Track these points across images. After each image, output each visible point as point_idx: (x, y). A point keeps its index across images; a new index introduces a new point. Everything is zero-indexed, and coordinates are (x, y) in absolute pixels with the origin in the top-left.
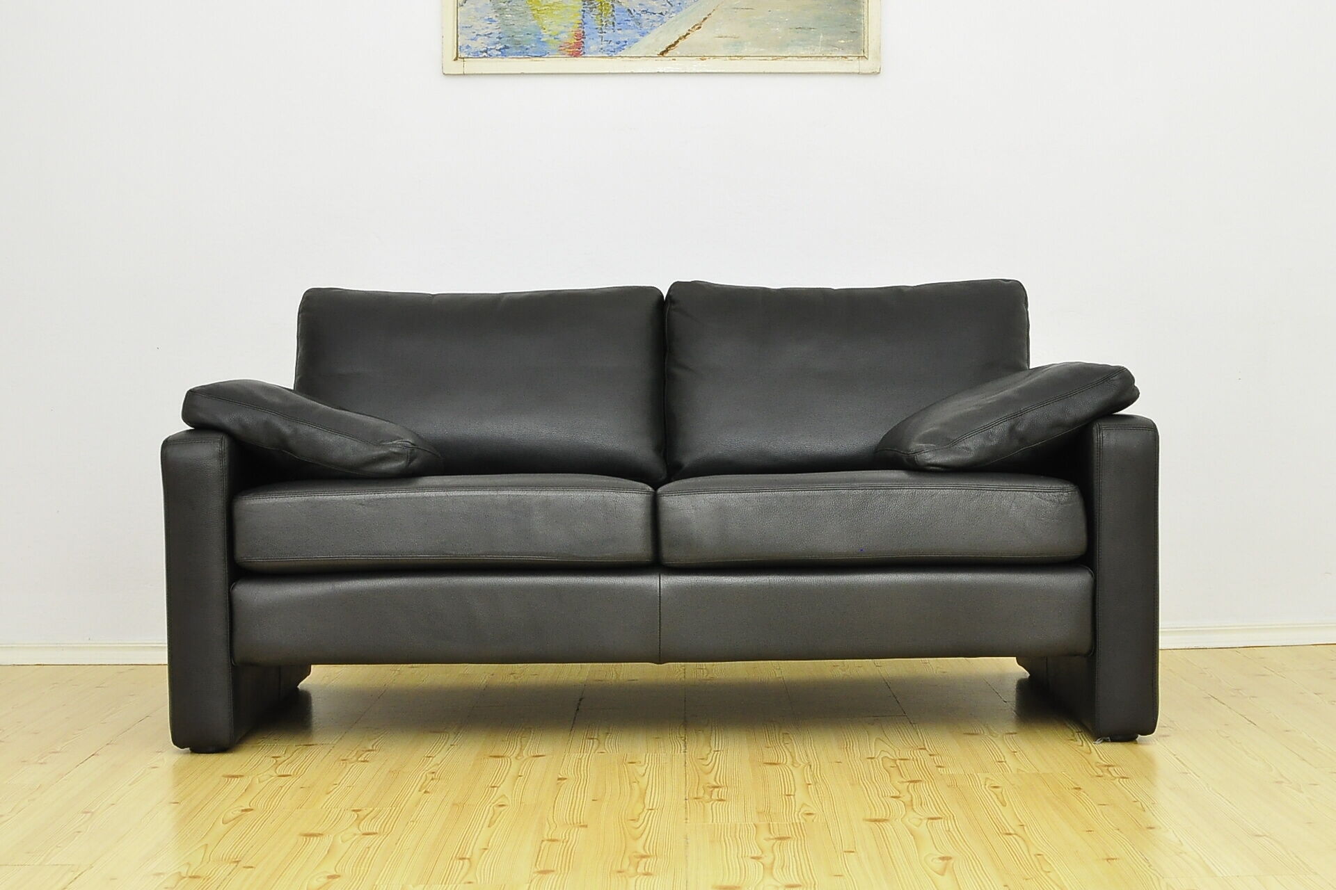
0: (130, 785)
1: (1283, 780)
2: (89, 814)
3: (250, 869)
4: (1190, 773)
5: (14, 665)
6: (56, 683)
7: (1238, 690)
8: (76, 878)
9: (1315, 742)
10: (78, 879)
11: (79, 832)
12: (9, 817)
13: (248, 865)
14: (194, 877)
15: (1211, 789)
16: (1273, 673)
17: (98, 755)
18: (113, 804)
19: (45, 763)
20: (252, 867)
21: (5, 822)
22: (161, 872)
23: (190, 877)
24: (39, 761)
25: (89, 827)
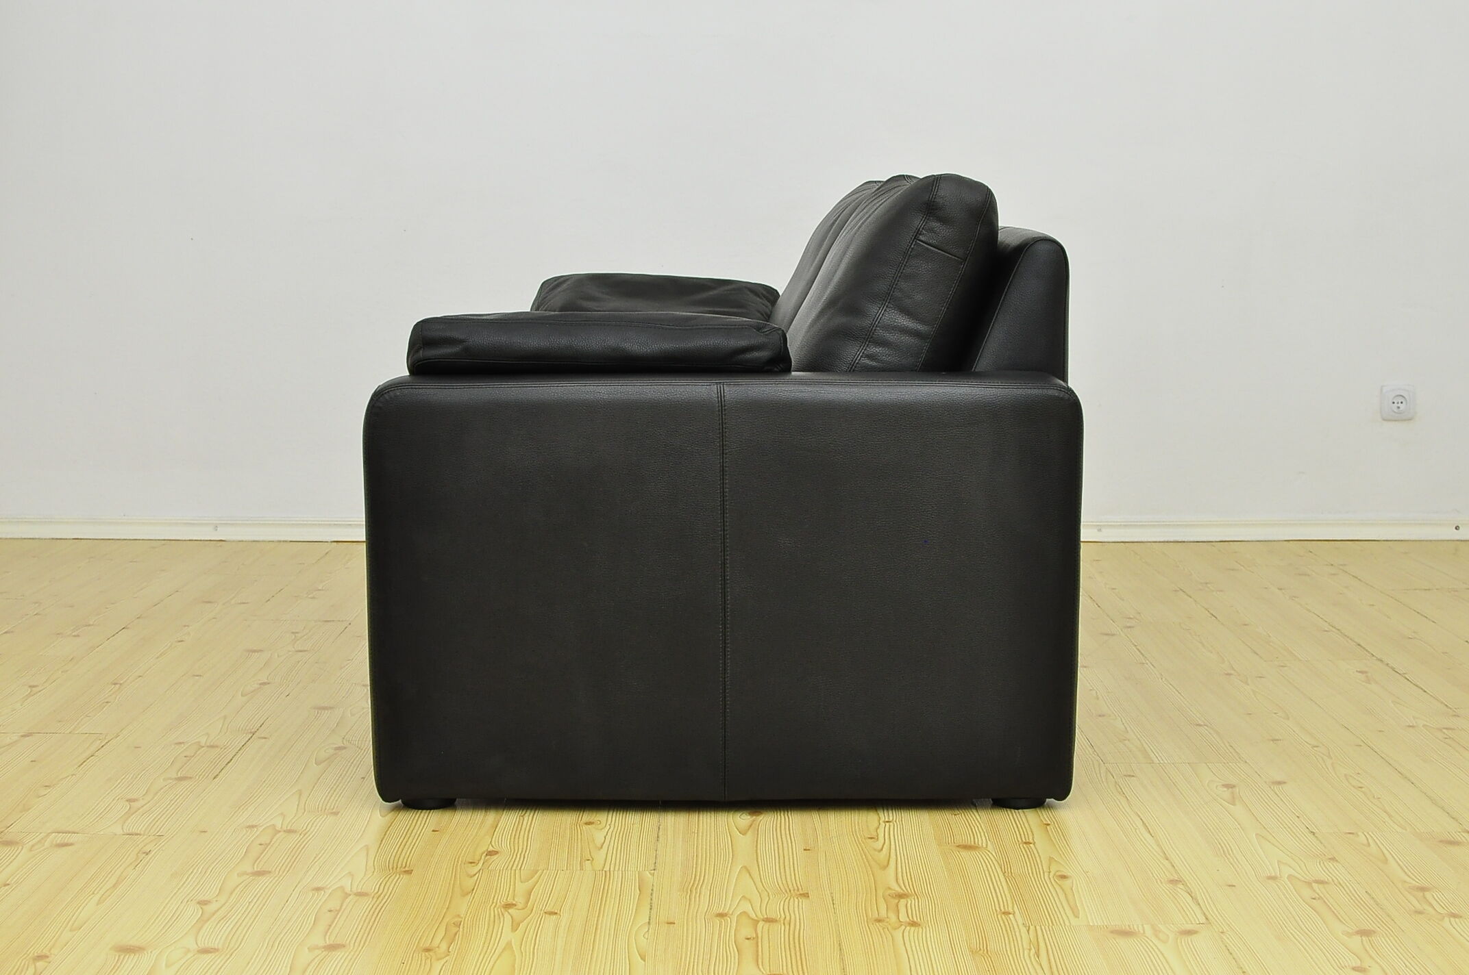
0: (157, 658)
1: (1232, 672)
2: (117, 686)
3: (264, 740)
4: (1147, 664)
5: (53, 539)
6: (92, 558)
7: (1206, 583)
8: (103, 746)
9: (1270, 636)
10: (104, 747)
11: (107, 702)
12: (43, 688)
13: (262, 736)
14: (212, 747)
15: (1164, 679)
16: (1242, 568)
17: (128, 628)
18: (140, 676)
19: (78, 636)
20: (265, 738)
21: (40, 691)
22: (181, 741)
23: (208, 747)
24: (73, 634)
25: (118, 697)
